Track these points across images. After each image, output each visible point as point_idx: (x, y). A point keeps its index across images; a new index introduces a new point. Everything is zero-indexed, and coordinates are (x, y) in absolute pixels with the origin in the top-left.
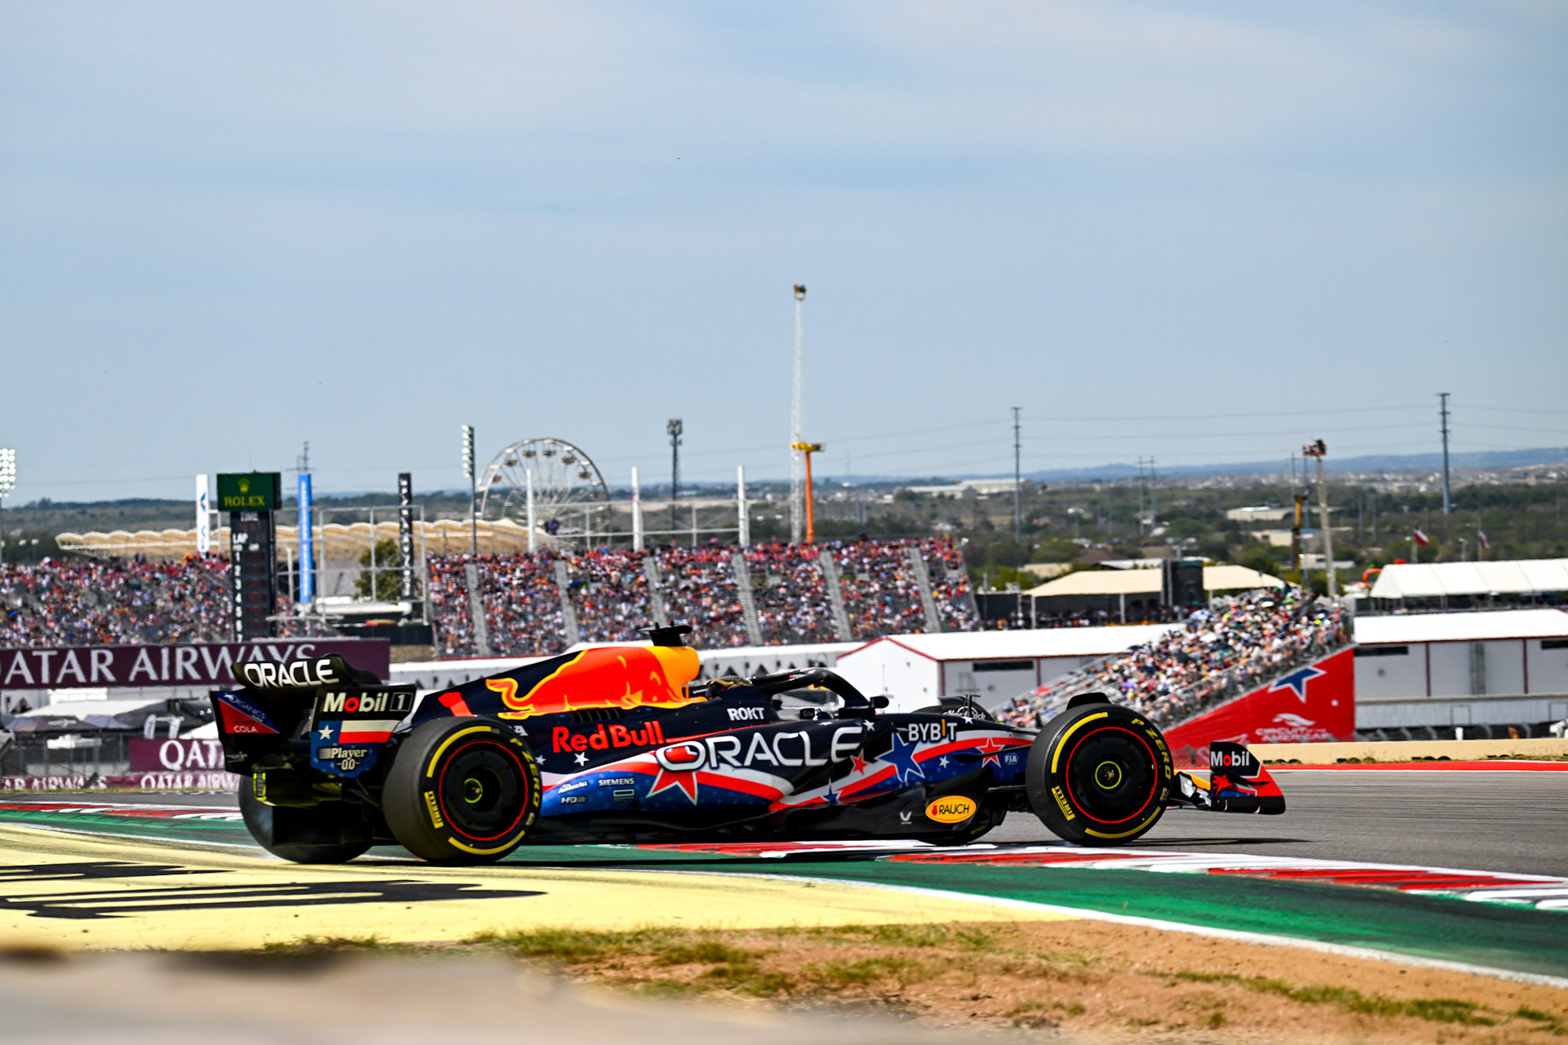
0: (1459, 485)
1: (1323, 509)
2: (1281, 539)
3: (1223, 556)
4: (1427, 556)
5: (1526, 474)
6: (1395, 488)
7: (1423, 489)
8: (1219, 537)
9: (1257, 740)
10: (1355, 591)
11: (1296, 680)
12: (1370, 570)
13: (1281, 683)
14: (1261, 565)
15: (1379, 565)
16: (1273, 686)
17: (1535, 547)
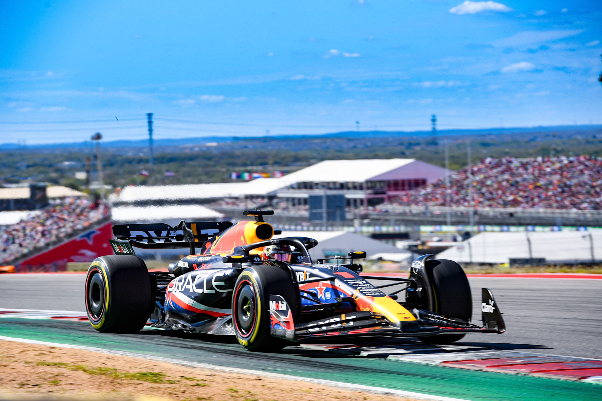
0: (157, 154)
1: (99, 164)
2: (81, 176)
3: (56, 182)
4: (144, 183)
5: (185, 148)
6: (130, 154)
7: (141, 155)
8: (54, 175)
9: (71, 261)
10: (113, 198)
11: (88, 235)
12: (119, 188)
13: (82, 236)
14: (73, 187)
15: (123, 187)
16: (77, 238)
17: (189, 179)
